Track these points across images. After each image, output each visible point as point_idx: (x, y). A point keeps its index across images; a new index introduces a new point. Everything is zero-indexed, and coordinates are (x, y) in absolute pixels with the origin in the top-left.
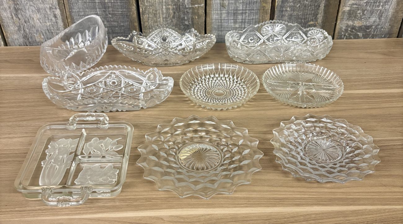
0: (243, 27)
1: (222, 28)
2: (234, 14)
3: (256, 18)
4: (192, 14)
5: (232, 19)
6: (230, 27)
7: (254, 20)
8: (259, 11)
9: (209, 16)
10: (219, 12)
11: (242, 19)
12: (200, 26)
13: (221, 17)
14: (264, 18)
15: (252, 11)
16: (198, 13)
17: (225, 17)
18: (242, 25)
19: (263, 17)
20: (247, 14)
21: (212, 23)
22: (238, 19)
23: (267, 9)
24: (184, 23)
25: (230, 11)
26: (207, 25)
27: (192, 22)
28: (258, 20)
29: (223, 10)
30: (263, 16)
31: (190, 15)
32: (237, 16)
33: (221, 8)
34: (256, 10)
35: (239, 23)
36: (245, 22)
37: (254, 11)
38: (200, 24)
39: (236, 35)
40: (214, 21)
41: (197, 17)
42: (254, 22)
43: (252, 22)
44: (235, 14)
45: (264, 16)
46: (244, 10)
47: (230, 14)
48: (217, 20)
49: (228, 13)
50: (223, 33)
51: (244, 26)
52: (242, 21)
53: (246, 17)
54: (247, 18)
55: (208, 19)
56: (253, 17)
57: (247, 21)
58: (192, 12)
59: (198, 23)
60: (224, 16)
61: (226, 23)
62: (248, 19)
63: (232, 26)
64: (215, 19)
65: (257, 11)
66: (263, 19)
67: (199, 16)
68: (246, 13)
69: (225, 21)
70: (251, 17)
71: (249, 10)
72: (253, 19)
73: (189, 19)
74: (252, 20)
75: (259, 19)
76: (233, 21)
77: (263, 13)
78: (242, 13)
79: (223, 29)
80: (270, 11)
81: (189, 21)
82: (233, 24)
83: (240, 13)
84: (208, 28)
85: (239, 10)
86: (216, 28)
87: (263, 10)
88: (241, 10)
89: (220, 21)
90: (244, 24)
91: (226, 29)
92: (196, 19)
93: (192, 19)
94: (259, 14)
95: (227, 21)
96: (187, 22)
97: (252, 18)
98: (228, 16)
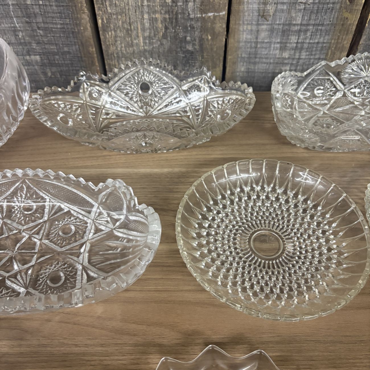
0: (297, 56)
1: (256, 58)
2: (283, 32)
3: (325, 41)
4: (201, 31)
5: (278, 43)
6: (271, 56)
7: (320, 45)
8: (333, 28)
9: (234, 36)
10: (254, 28)
11: (297, 43)
12: (214, 55)
13: (257, 38)
14: (340, 41)
15: (320, 28)
16: (213, 29)
17: (264, 39)
18: (295, 53)
19: (338, 39)
20: (309, 34)
21: (238, 48)
22: (290, 43)
23: (350, 24)
24: (186, 48)
25: (276, 27)
26: (229, 53)
27: (201, 45)
28: (328, 45)
29: (263, 24)
30: (339, 37)
31: (196, 33)
32: (288, 36)
33: (258, 20)
34: (328, 24)
35: (290, 50)
36: (302, 49)
37: (323, 28)
38: (215, 49)
39: (291, 81)
40: (243, 44)
41: (210, 38)
42: (319, 49)
43: (314, 49)
44: (285, 33)
45: (341, 37)
46: (304, 25)
47: (276, 32)
48: (248, 42)
49: (272, 31)
50: (256, 68)
51: (300, 56)
52: (296, 47)
53: (306, 39)
54: (308, 41)
55: (231, 41)
56: (320, 38)
57: (306, 46)
58: (202, 27)
59: (212, 49)
60: (263, 35)
61: (266, 48)
62: (309, 43)
63: (275, 55)
64: (245, 42)
65: (328, 28)
66: (337, 43)
67: (215, 36)
68: (306, 31)
69: (264, 45)
70: (315, 39)
71: (314, 25)
72: (318, 43)
73: (195, 40)
74: (315, 45)
75: (331, 43)
76: (278, 45)
77: (340, 33)
78: (300, 31)
79: (257, 60)
80: (354, 28)
81: (194, 45)
82: (277, 52)
83: (296, 31)
84: (229, 57)
85: (295, 25)
86: (244, 58)
87: (343, 25)
88: (298, 25)
89: (253, 45)
90: (300, 52)
91: (264, 60)
92: (208, 39)
93: (201, 40)
94: (331, 33)
95: (268, 45)
96: (191, 46)
97: (316, 41)
98: (270, 37)
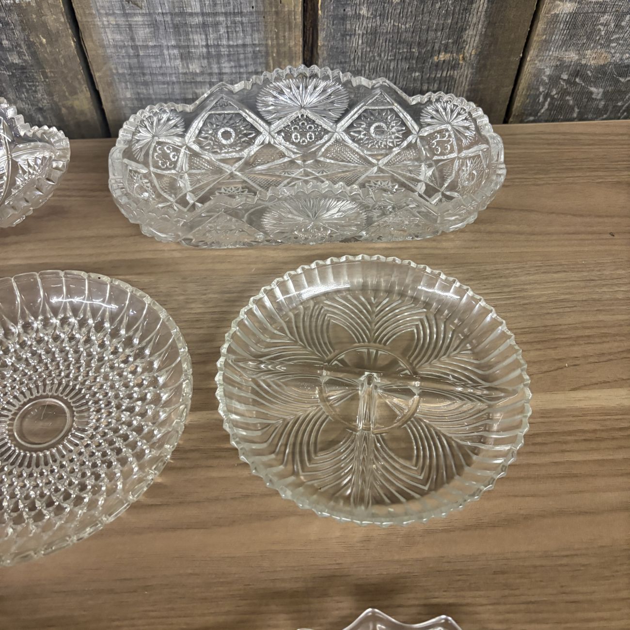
0: (216, 70)
1: (144, 74)
2: (176, 27)
3: (257, 42)
4: (23, 30)
5: (174, 47)
6: (169, 71)
7: (249, 49)
8: (261, 19)
9: (91, 36)
10: (121, 21)
11: (207, 46)
12: (66, 71)
13: (133, 39)
14: (282, 41)
15: (238, 19)
16: (44, 25)
17: (145, 40)
18: (209, 63)
19: (277, 38)
20: (222, 30)
21: (106, 59)
22: (195, 47)
23: (290, 12)
24: (7, 59)
25: (159, 18)
26: (94, 67)
27: (34, 54)
28: (263, 49)
29: (135, 14)
30: (277, 34)
31: (17, 32)
32: (187, 34)
33: (123, 8)
34: (251, 13)
35: (199, 59)
36: (219, 56)
37: (245, 20)
38: (62, 61)
40: (113, 50)
41: (44, 40)
42: (250, 55)
43: (242, 56)
44: (180, 29)
45: (281, 34)
46: (208, 14)
47: (162, 28)
48: (121, 47)
49: (154, 25)
50: (151, 92)
51: (220, 68)
52: (208, 53)
53: (220, 38)
54: (224, 42)
55: (89, 45)
56: (245, 37)
57: (224, 51)
58: (22, 21)
59: (56, 61)
60: (142, 33)
61: (156, 57)
62: (229, 46)
63: (175, 68)
64: (115, 46)
65: (253, 18)
66: (278, 45)
67: (53, 38)
68: (216, 25)
69: (150, 51)
70: (237, 39)
71: (226, 14)
72: (244, 45)
73: (19, 45)
74: (241, 50)
75: (267, 45)
76: (176, 51)
77: (276, 27)
78: (204, 25)
79: (148, 78)
80: (299, 18)
81: (20, 54)
82: (178, 62)
83: (197, 26)
84: (97, 75)
85: (191, 14)
86: (123, 74)
87: (277, 13)
88: (197, 14)
89: (131, 52)
90: (218, 63)
91: (160, 78)
92: (41, 43)
93: (30, 45)
94: (262, 28)
95: (157, 52)
96: (16, 57)
97: (240, 42)
98: (155, 35)
